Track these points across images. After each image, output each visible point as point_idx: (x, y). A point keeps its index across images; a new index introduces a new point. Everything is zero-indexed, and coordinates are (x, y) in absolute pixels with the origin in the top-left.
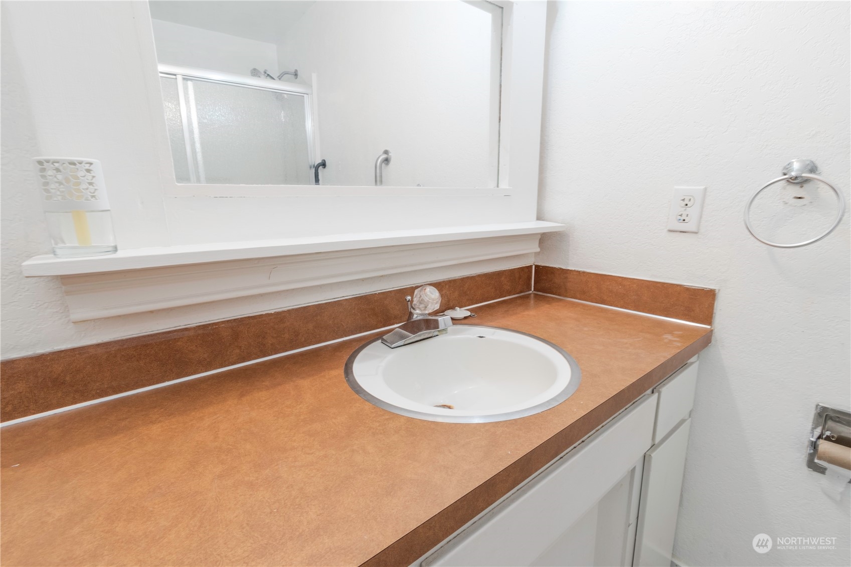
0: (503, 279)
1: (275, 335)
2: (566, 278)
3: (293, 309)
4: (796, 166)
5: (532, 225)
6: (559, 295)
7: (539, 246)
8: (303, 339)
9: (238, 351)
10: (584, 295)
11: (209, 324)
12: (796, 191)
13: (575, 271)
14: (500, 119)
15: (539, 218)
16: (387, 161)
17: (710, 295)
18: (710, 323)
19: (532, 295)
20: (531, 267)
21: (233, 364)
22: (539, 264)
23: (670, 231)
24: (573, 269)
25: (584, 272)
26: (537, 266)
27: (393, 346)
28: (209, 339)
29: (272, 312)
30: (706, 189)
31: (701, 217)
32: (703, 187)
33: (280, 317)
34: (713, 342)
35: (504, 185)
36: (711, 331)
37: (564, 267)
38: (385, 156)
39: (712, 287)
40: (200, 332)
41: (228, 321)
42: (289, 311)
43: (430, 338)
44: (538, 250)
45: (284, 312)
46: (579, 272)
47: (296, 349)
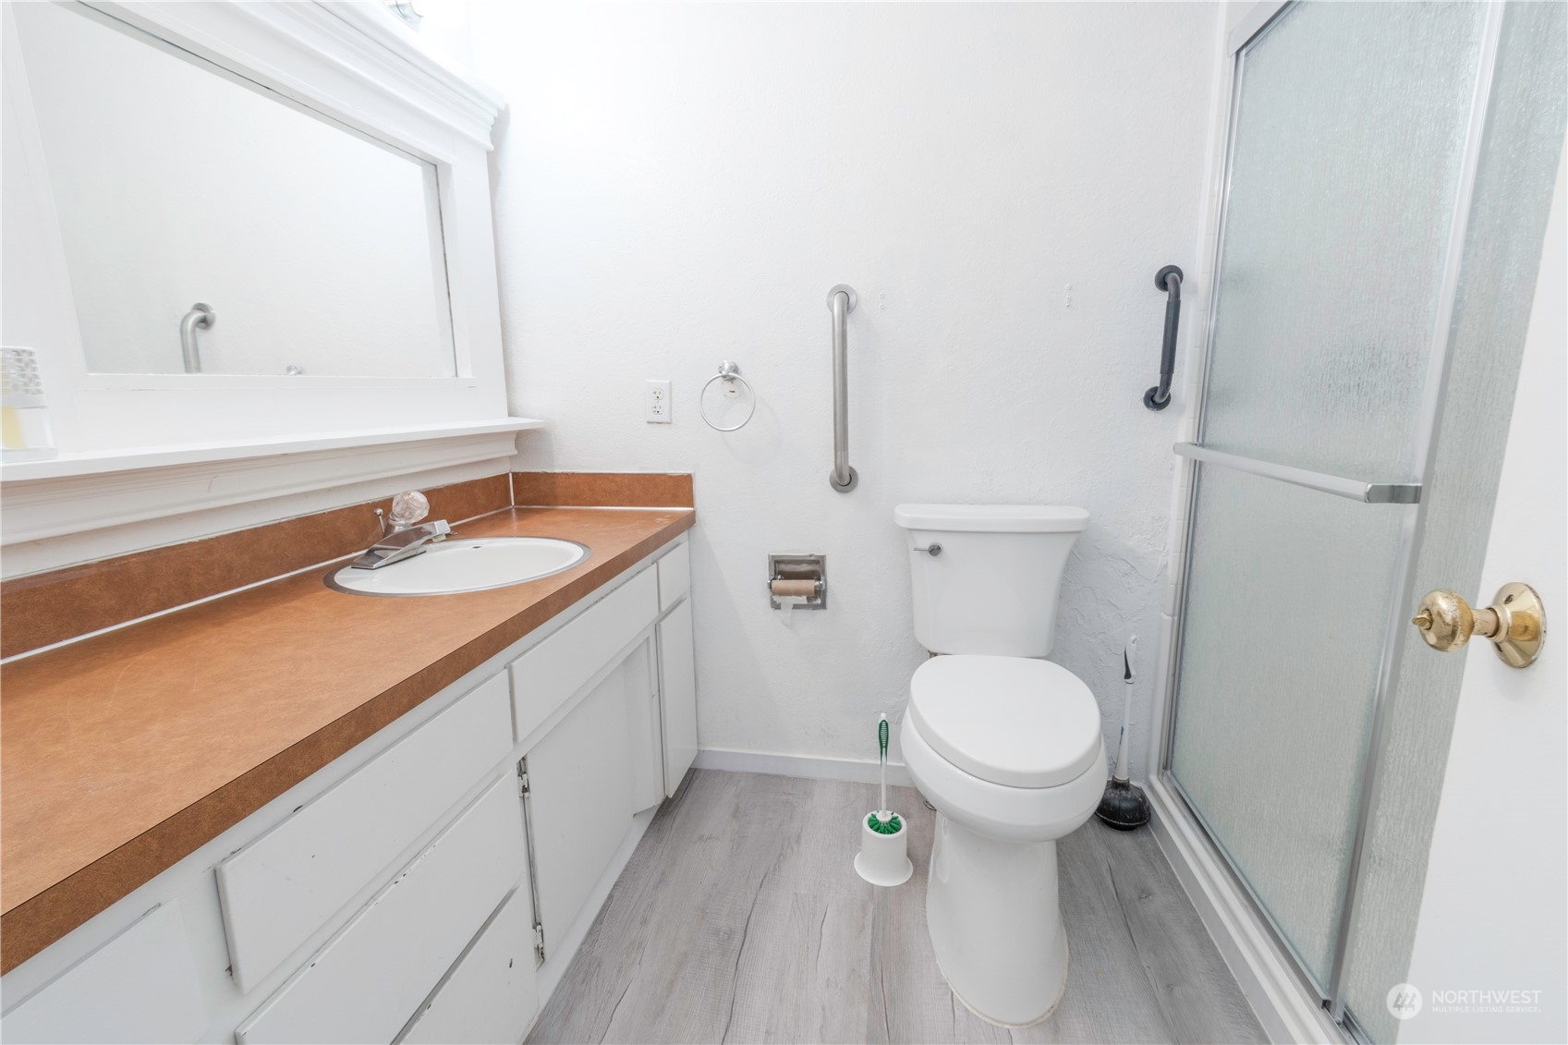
0: (475, 491)
1: (202, 572)
2: (554, 483)
3: (222, 536)
4: (726, 366)
5: (502, 422)
6: (548, 505)
7: (516, 447)
8: (239, 576)
9: (154, 595)
10: (577, 499)
11: (116, 559)
12: (728, 386)
13: (562, 473)
14: (449, 295)
15: (511, 414)
16: (205, 323)
17: (688, 479)
18: (692, 506)
19: (513, 510)
20: (508, 474)
21: (150, 613)
22: (517, 471)
23: (649, 422)
24: (560, 471)
25: (573, 474)
26: (515, 474)
27: (375, 566)
28: (117, 579)
29: (197, 540)
30: (670, 383)
31: (671, 409)
32: (668, 381)
33: (206, 547)
34: (697, 520)
35: (465, 373)
36: (694, 512)
37: (549, 471)
38: (199, 315)
39: (689, 472)
40: (104, 569)
41: (139, 554)
42: (217, 538)
43: (415, 555)
44: (516, 452)
45: (211, 539)
46: (567, 474)
47: (230, 589)
